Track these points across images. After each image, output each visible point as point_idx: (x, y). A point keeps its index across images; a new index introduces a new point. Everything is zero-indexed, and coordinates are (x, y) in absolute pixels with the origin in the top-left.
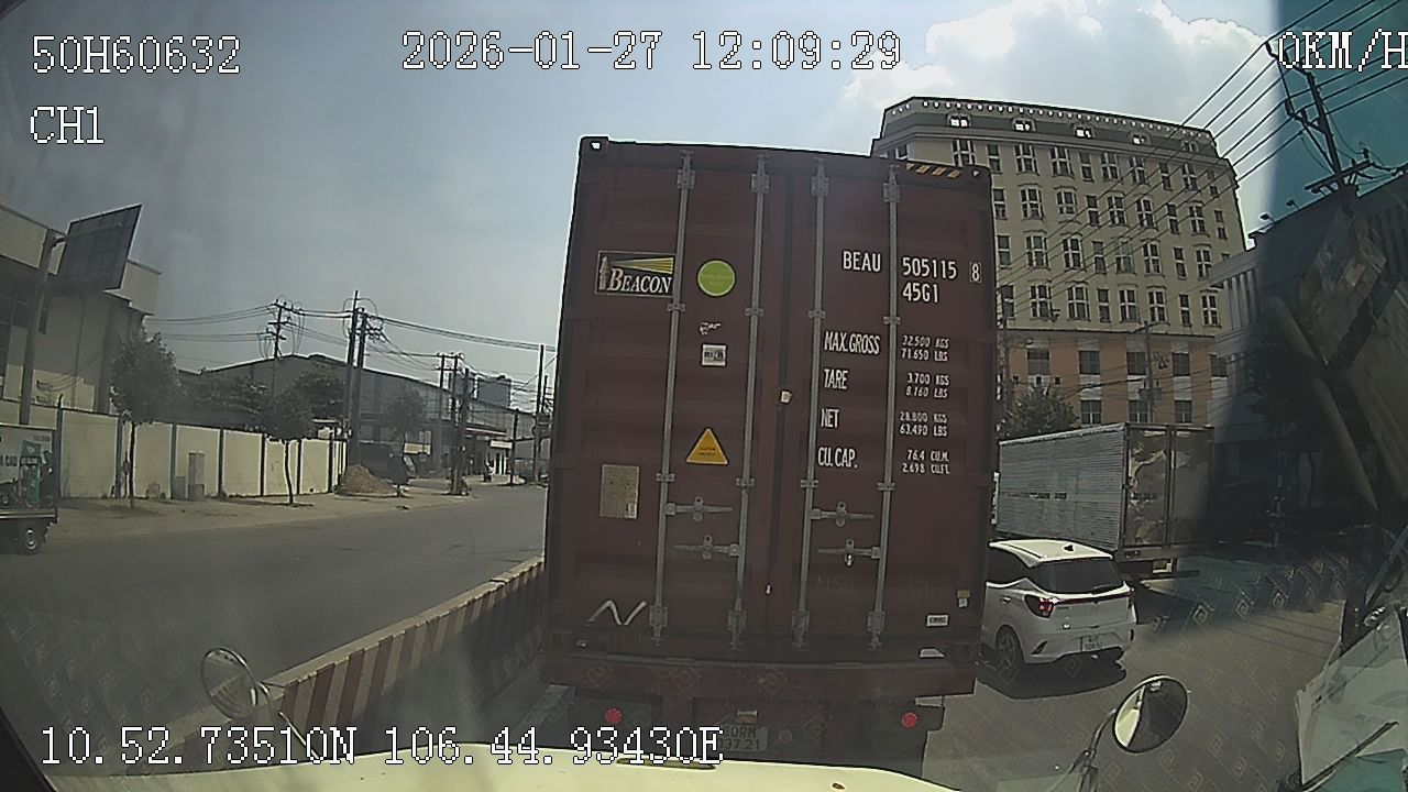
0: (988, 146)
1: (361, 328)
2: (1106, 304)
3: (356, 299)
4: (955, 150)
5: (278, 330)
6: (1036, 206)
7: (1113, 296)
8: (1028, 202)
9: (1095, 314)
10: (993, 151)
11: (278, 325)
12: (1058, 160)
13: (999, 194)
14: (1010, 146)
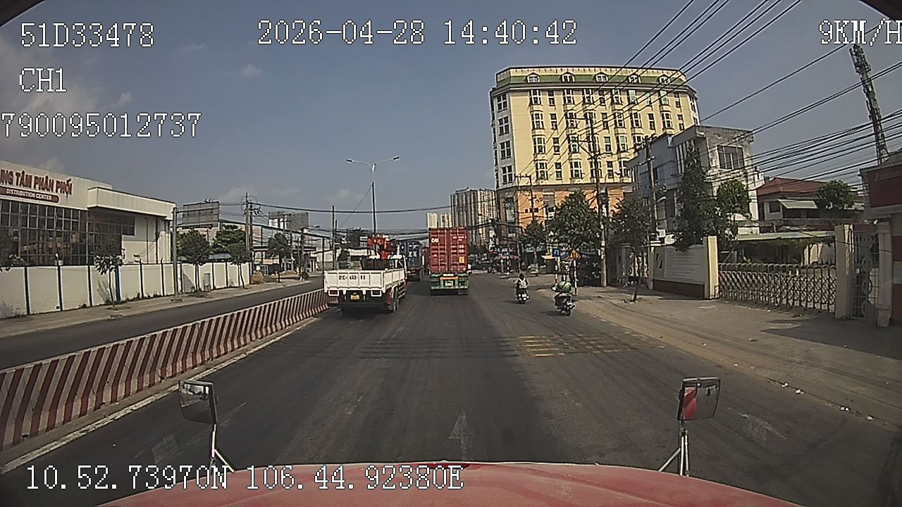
0: (549, 91)
2: (611, 168)
4: (530, 95)
7: (616, 165)
8: (569, 119)
9: (605, 174)
10: (551, 93)
12: (586, 96)
13: (553, 116)
14: (559, 90)
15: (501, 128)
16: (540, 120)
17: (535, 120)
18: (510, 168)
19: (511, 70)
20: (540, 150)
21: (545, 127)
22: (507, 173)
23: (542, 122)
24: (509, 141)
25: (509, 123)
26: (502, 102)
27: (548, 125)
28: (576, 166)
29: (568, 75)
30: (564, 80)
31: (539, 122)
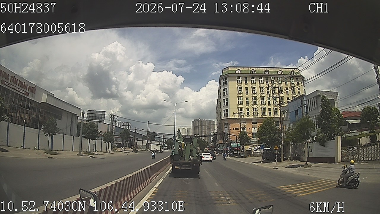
0: (245, 77)
1: (113, 117)
2: (270, 111)
3: (112, 112)
4: (237, 79)
6: (255, 90)
7: (272, 110)
8: (253, 90)
9: (267, 114)
10: (246, 78)
12: (260, 80)
13: (247, 88)
14: (250, 77)
15: (224, 93)
16: (241, 90)
17: (239, 90)
18: (227, 110)
19: (229, 68)
20: (241, 103)
21: (243, 93)
22: (226, 112)
23: (242, 91)
24: (227, 99)
25: (228, 91)
26: (225, 81)
27: (244, 92)
28: (255, 110)
29: (253, 71)
30: (251, 73)
31: (240, 91)
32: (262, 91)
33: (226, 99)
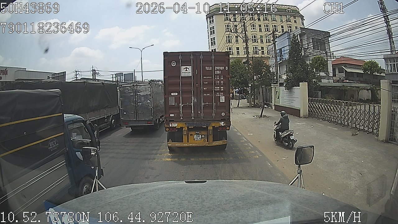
1: (94, 72)
3: (93, 67)
4: (224, 16)
5: (76, 76)
7: (265, 49)
8: (243, 27)
10: (234, 16)
11: (76, 75)
12: (251, 16)
13: (235, 26)
14: (239, 14)
15: (211, 32)
17: (227, 28)
19: (216, 5)
20: (229, 41)
25: (215, 29)
26: (211, 20)
28: (246, 49)
31: (229, 28)
32: (254, 29)
33: (213, 38)
